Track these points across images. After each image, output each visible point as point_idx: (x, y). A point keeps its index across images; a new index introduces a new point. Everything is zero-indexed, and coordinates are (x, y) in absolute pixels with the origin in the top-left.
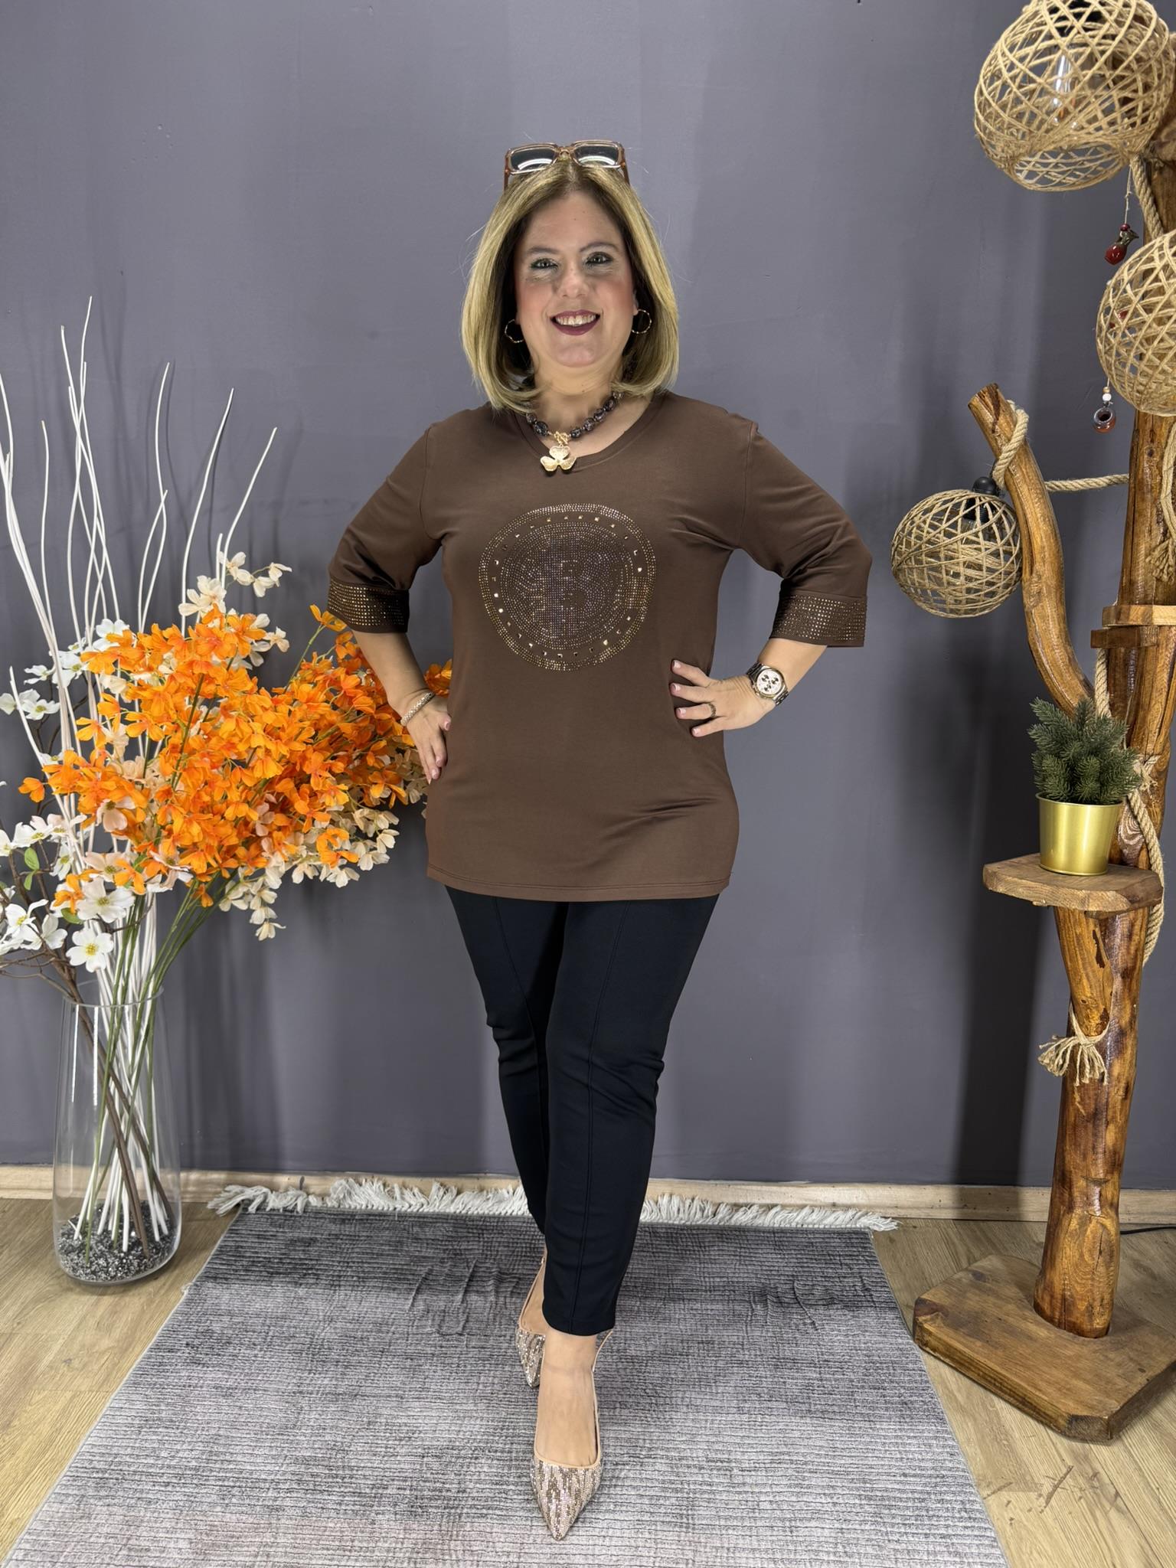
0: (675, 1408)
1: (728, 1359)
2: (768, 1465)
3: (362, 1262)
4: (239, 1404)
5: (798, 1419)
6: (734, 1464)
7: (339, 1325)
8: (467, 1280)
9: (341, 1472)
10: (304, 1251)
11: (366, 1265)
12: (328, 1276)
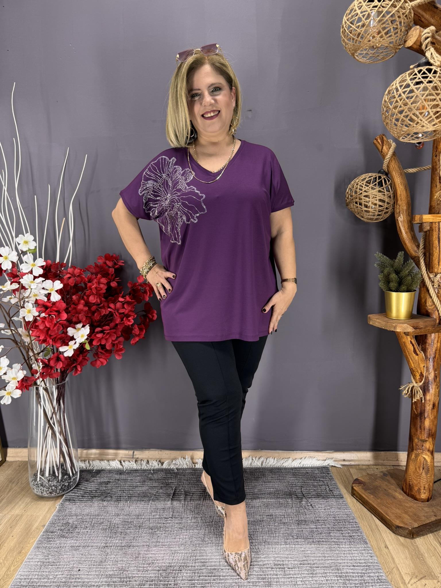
0: (260, 543)
1: (279, 522)
2: (299, 566)
3: (129, 490)
4: (81, 553)
5: (309, 546)
6: (285, 566)
7: (121, 517)
8: (172, 495)
9: (125, 580)
10: (105, 487)
11: (131, 491)
12: (116, 496)
